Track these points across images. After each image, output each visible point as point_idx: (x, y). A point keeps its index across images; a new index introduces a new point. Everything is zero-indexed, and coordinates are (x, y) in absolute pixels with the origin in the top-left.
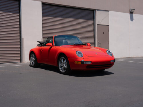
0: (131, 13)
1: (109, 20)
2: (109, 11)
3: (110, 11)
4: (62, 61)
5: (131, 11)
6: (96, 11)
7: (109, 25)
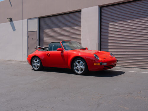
4: (77, 64)
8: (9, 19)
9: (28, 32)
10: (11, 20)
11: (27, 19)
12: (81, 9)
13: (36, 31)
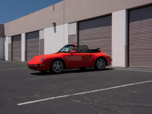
8: (53, 24)
9: (69, 36)
10: (55, 25)
11: (68, 24)
12: (112, 13)
13: (75, 35)
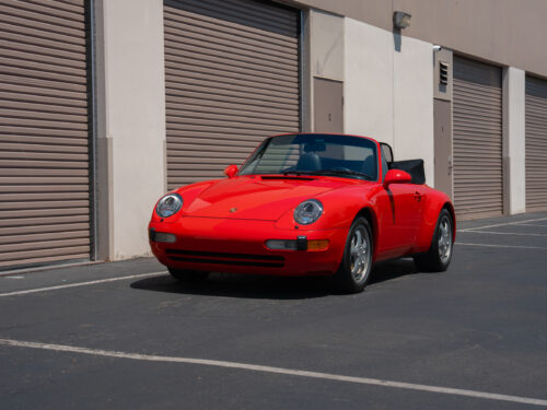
0: (397, 29)
1: (342, 57)
2: (342, 16)
3: (346, 19)
5: (398, 21)
6: (311, 12)
7: (342, 82)
